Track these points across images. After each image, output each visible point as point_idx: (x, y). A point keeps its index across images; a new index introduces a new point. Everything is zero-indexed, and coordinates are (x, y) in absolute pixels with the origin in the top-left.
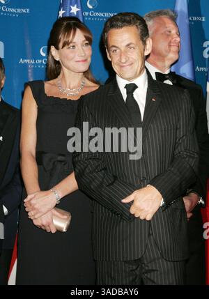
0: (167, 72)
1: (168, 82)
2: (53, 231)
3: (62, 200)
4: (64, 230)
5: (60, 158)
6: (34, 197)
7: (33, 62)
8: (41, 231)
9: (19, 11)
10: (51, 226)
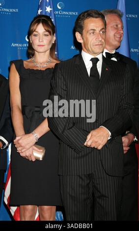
0: (114, 52)
1: (114, 59)
2: (34, 160)
3: (39, 139)
4: (41, 159)
5: (37, 109)
6: (21, 138)
7: (20, 45)
8: (25, 160)
9: (11, 10)
10: (32, 157)
